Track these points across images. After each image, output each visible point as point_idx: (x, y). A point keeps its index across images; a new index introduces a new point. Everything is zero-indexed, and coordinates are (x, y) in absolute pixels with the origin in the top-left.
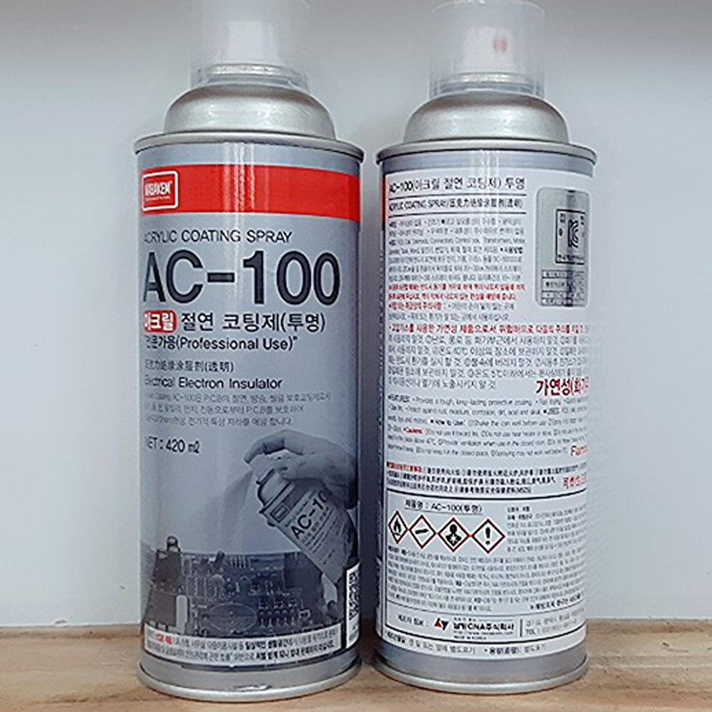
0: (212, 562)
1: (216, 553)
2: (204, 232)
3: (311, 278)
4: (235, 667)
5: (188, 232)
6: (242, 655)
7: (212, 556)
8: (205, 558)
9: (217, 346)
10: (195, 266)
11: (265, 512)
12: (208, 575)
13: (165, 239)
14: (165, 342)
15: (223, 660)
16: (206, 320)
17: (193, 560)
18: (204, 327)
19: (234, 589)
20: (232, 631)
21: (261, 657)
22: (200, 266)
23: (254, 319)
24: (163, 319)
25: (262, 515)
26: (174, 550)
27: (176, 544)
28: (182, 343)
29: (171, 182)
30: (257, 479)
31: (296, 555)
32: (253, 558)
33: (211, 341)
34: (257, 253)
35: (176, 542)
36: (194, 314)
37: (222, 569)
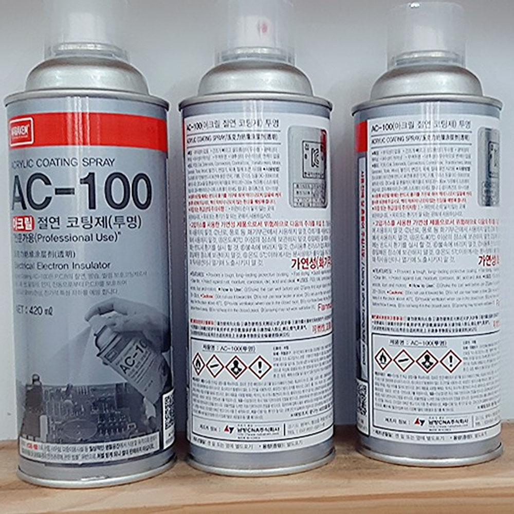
0: (64, 392)
1: (66, 385)
2: (52, 160)
3: (130, 191)
4: (83, 464)
5: (41, 160)
6: (87, 455)
7: (64, 387)
8: (59, 389)
9: (63, 240)
10: (46, 184)
11: (101, 355)
12: (62, 400)
13: (26, 165)
14: (27, 238)
15: (74, 459)
16: (55, 221)
17: (50, 390)
18: (53, 226)
19: (81, 409)
20: (79, 439)
21: (101, 457)
22: (50, 184)
23: (89, 220)
24: (25, 222)
25: (98, 358)
26: (37, 383)
27: (38, 380)
28: (39, 238)
29: (28, 125)
30: (94, 332)
31: (124, 385)
32: (93, 388)
33: (58, 236)
34: (90, 174)
35: (39, 378)
36: (47, 218)
37: (71, 396)
